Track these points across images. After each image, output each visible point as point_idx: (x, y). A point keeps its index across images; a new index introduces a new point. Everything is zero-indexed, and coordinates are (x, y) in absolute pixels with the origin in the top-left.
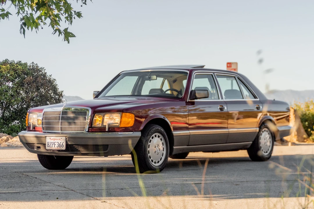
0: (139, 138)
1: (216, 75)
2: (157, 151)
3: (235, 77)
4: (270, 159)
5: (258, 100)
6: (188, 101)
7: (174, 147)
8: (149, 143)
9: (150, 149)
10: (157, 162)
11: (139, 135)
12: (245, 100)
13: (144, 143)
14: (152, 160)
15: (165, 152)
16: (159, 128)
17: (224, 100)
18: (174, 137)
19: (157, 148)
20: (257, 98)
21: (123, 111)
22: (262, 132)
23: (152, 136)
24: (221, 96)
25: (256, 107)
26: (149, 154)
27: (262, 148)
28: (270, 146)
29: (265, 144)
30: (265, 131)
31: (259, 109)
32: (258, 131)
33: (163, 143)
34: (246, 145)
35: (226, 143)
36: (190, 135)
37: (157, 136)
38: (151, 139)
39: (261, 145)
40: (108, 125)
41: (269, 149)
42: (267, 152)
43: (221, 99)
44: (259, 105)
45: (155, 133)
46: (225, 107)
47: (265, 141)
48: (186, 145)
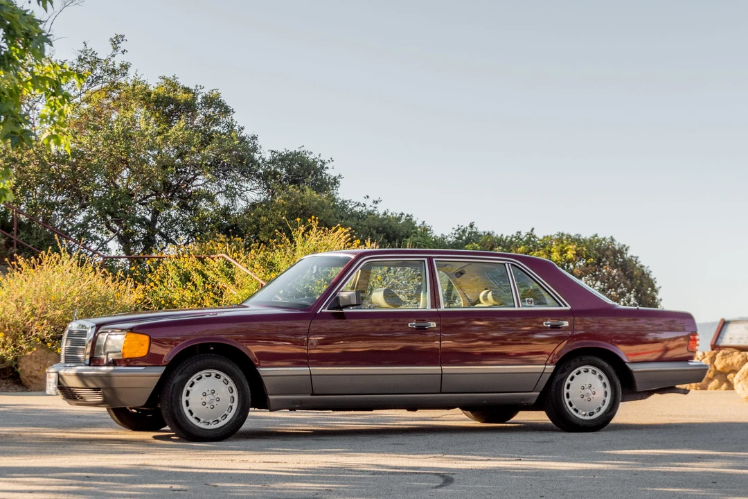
0: (158, 378)
1: (437, 261)
2: (210, 403)
3: (504, 264)
4: (605, 428)
5: (569, 307)
6: (319, 312)
7: (270, 397)
8: (189, 388)
9: (191, 398)
10: (211, 421)
11: (158, 371)
12: (516, 308)
13: (172, 386)
14: (196, 418)
15: (235, 406)
16: (217, 361)
17: (439, 310)
18: (263, 378)
19: (211, 397)
20: (566, 306)
21: (131, 330)
22: (574, 373)
23: (197, 375)
24: (435, 302)
25: (546, 324)
26: (189, 408)
27: (574, 406)
28: (604, 401)
29: (585, 398)
30: (587, 371)
31: (560, 328)
32: (552, 371)
33: (231, 388)
34: (523, 398)
35: (441, 393)
36: (311, 375)
37: (213, 375)
38: (195, 380)
39: (570, 399)
40: (108, 353)
41: (600, 409)
42: (591, 414)
43: (432, 308)
44: (559, 320)
45: (203, 370)
46: (432, 323)
47: (584, 392)
48: (307, 394)
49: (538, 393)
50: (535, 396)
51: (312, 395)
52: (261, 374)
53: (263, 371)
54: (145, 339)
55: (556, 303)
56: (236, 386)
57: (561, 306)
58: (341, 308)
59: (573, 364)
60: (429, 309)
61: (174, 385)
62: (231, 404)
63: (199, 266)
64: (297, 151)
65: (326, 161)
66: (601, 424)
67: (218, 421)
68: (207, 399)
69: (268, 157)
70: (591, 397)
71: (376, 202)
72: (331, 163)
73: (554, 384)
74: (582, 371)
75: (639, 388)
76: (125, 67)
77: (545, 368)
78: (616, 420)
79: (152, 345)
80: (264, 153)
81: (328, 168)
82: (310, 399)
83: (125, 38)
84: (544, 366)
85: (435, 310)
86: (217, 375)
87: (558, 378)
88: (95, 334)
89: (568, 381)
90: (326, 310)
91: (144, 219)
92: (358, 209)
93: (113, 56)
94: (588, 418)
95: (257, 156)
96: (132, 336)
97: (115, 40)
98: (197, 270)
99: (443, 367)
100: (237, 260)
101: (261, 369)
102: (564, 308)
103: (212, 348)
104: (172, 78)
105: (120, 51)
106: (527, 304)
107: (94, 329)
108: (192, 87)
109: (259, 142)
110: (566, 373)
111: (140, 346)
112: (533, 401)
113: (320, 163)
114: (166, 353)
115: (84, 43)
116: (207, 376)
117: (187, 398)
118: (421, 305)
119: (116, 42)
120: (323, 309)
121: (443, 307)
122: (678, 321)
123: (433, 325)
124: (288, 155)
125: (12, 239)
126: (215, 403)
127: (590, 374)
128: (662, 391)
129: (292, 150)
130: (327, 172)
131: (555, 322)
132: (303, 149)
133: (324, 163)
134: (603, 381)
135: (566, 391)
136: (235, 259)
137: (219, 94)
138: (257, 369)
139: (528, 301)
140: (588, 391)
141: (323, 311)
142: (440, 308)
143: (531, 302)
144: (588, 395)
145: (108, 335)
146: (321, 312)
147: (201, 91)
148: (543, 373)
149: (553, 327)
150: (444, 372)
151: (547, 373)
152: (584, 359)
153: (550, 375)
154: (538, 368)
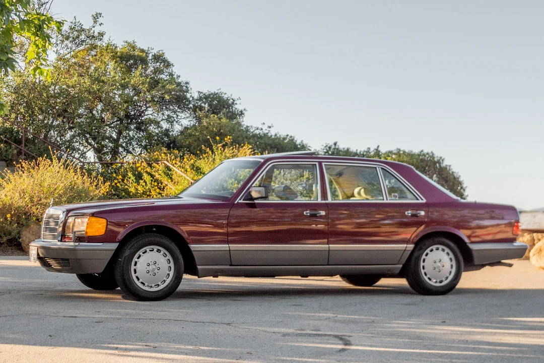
0: (114, 252)
1: (326, 165)
2: (153, 271)
3: (376, 168)
4: (452, 292)
5: (424, 201)
6: (236, 202)
7: (199, 267)
8: (136, 260)
9: (138, 267)
10: (153, 285)
11: (113, 246)
12: (385, 201)
13: (123, 258)
14: (142, 283)
15: (172, 273)
16: (157, 239)
17: (327, 202)
18: (194, 253)
19: (154, 267)
20: (422, 200)
21: (93, 215)
22: (428, 251)
23: (143, 250)
24: (324, 196)
25: (408, 213)
26: (136, 274)
27: (428, 276)
28: (451, 272)
29: (437, 270)
30: (437, 249)
31: (418, 216)
32: (412, 249)
33: (169, 260)
34: (389, 270)
35: (328, 265)
36: (230, 250)
37: (155, 250)
38: (141, 253)
39: (425, 270)
40: (75, 232)
41: (447, 278)
42: (441, 282)
43: (322, 200)
44: (417, 210)
45: (147, 246)
46: (322, 212)
47: (435, 265)
48: (226, 265)
49: (401, 266)
50: (399, 268)
51: (231, 265)
52: (192, 249)
53: (193, 247)
54: (104, 221)
55: (415, 198)
56: (173, 259)
57: (418, 199)
58: (253, 200)
59: (427, 243)
60: (320, 201)
61: (125, 257)
62: (168, 272)
63: (148, 170)
64: (216, 92)
65: (236, 99)
66: (449, 289)
67: (158, 285)
68: (150, 268)
69: (196, 96)
70: (441, 269)
71: (270, 127)
72: (239, 100)
73: (413, 259)
74: (434, 249)
75: (476, 262)
76: (101, 35)
77: (406, 247)
78: (460, 285)
79: (109, 226)
80: (193, 93)
81: (236, 104)
82: (229, 269)
83: (102, 15)
84: (405, 245)
85: (324, 202)
86: (158, 250)
87: (416, 254)
88: (66, 217)
89: (424, 256)
90: (241, 201)
91: (111, 137)
92: (257, 132)
93: (94, 27)
94: (438, 285)
95: (188, 95)
96: (94, 219)
98: (147, 172)
99: (330, 245)
100: (175, 165)
101: (192, 246)
102: (420, 201)
103: (154, 229)
104: (132, 42)
105: (98, 24)
106: (393, 198)
107: (65, 213)
108: (146, 49)
109: (190, 86)
110: (421, 252)
112: (397, 272)
113: (231, 100)
115: (74, 17)
116: (150, 251)
117: (135, 267)
118: (314, 198)
119: (96, 17)
120: (239, 200)
121: (330, 200)
122: (497, 212)
123: (323, 213)
124: (209, 95)
125: (21, 150)
126: (156, 271)
127: (440, 251)
128: (492, 264)
129: (212, 91)
130: (236, 106)
131: (415, 212)
132: (220, 91)
133: (234, 101)
134: (450, 257)
135: (422, 264)
136: (173, 165)
137: (163, 53)
138: (189, 245)
139: (394, 196)
140: (439, 264)
141: (240, 201)
142: (328, 200)
143: (396, 196)
144: (438, 267)
145: (75, 218)
146: (238, 202)
147: (152, 51)
148: (405, 250)
149: (413, 215)
150: (331, 249)
151: (408, 250)
152: (436, 239)
153: (410, 252)
154: (402, 246)
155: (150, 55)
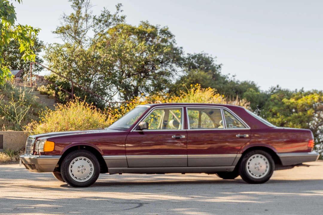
0: (59, 160)
1: (188, 109)
2: (81, 171)
3: (220, 109)
4: (268, 182)
5: (249, 128)
6: (131, 131)
7: (109, 168)
8: (72, 165)
9: (73, 169)
10: (82, 179)
11: (58, 158)
12: (224, 129)
14: (75, 177)
15: (93, 172)
16: (84, 153)
17: (187, 130)
18: (105, 160)
19: (82, 168)
20: (248, 128)
21: (48, 140)
22: (251, 158)
23: (76, 159)
24: (186, 126)
25: (238, 136)
26: (72, 173)
27: (252, 172)
28: (266, 170)
29: (257, 169)
30: (258, 157)
31: (244, 137)
32: (240, 157)
33: (91, 164)
34: (227, 169)
35: (188, 166)
36: (127, 159)
37: (83, 159)
38: (75, 161)
39: (250, 169)
40: (39, 150)
41: (264, 174)
42: (260, 176)
43: (184, 129)
44: (244, 134)
45: (78, 157)
46: (183, 136)
47: (256, 166)
48: (125, 167)
49: (234, 167)
50: (232, 168)
51: (128, 167)
52: (104, 158)
53: (105, 157)
54: (53, 144)
55: (243, 127)
56: (93, 164)
57: (245, 127)
58: (141, 130)
59: (251, 153)
60: (183, 129)
61: (65, 163)
62: (91, 171)
64: (201, 53)
65: (214, 58)
66: (265, 180)
67: (85, 179)
68: (80, 169)
69: (186, 56)
70: (260, 168)
71: (234, 76)
72: (216, 58)
73: (242, 163)
74: (255, 157)
75: (284, 164)
76: (123, 18)
77: (236, 156)
78: (272, 178)
79: (56, 146)
82: (127, 169)
83: (122, 5)
84: (236, 155)
85: (185, 130)
86: (85, 159)
87: (244, 160)
88: (35, 141)
89: (248, 161)
90: (135, 131)
93: (117, 13)
94: (258, 178)
95: (182, 56)
96: (48, 142)
97: (118, 6)
99: (188, 155)
101: (104, 156)
102: (247, 129)
103: (84, 147)
104: (146, 21)
105: (120, 11)
106: (230, 127)
107: (35, 139)
108: (155, 25)
109: (183, 50)
110: (247, 158)
111: (50, 146)
112: (232, 170)
113: (211, 59)
114: (62, 149)
115: (104, 7)
116: (80, 159)
117: (71, 169)
118: (179, 128)
119: (118, 7)
121: (189, 129)
124: (196, 55)
125: (71, 95)
126: (83, 171)
127: (259, 158)
128: (297, 165)
129: (198, 53)
131: (242, 135)
134: (266, 161)
135: (247, 166)
137: (168, 28)
138: (103, 156)
139: (230, 126)
140: (258, 165)
141: (133, 131)
142: (187, 129)
143: (232, 126)
144: (258, 167)
145: (40, 142)
146: (132, 131)
147: (159, 27)
148: (236, 158)
149: (241, 137)
150: (188, 157)
151: (237, 158)
152: (256, 151)
153: (239, 159)
154: (234, 155)
155: (159, 30)
